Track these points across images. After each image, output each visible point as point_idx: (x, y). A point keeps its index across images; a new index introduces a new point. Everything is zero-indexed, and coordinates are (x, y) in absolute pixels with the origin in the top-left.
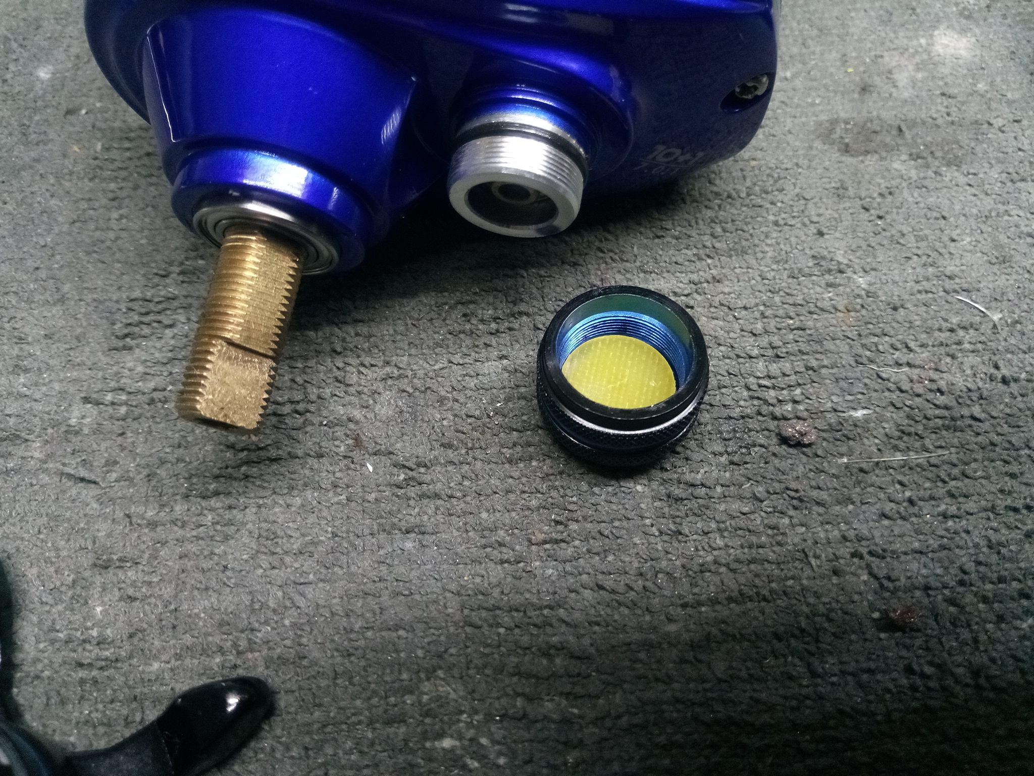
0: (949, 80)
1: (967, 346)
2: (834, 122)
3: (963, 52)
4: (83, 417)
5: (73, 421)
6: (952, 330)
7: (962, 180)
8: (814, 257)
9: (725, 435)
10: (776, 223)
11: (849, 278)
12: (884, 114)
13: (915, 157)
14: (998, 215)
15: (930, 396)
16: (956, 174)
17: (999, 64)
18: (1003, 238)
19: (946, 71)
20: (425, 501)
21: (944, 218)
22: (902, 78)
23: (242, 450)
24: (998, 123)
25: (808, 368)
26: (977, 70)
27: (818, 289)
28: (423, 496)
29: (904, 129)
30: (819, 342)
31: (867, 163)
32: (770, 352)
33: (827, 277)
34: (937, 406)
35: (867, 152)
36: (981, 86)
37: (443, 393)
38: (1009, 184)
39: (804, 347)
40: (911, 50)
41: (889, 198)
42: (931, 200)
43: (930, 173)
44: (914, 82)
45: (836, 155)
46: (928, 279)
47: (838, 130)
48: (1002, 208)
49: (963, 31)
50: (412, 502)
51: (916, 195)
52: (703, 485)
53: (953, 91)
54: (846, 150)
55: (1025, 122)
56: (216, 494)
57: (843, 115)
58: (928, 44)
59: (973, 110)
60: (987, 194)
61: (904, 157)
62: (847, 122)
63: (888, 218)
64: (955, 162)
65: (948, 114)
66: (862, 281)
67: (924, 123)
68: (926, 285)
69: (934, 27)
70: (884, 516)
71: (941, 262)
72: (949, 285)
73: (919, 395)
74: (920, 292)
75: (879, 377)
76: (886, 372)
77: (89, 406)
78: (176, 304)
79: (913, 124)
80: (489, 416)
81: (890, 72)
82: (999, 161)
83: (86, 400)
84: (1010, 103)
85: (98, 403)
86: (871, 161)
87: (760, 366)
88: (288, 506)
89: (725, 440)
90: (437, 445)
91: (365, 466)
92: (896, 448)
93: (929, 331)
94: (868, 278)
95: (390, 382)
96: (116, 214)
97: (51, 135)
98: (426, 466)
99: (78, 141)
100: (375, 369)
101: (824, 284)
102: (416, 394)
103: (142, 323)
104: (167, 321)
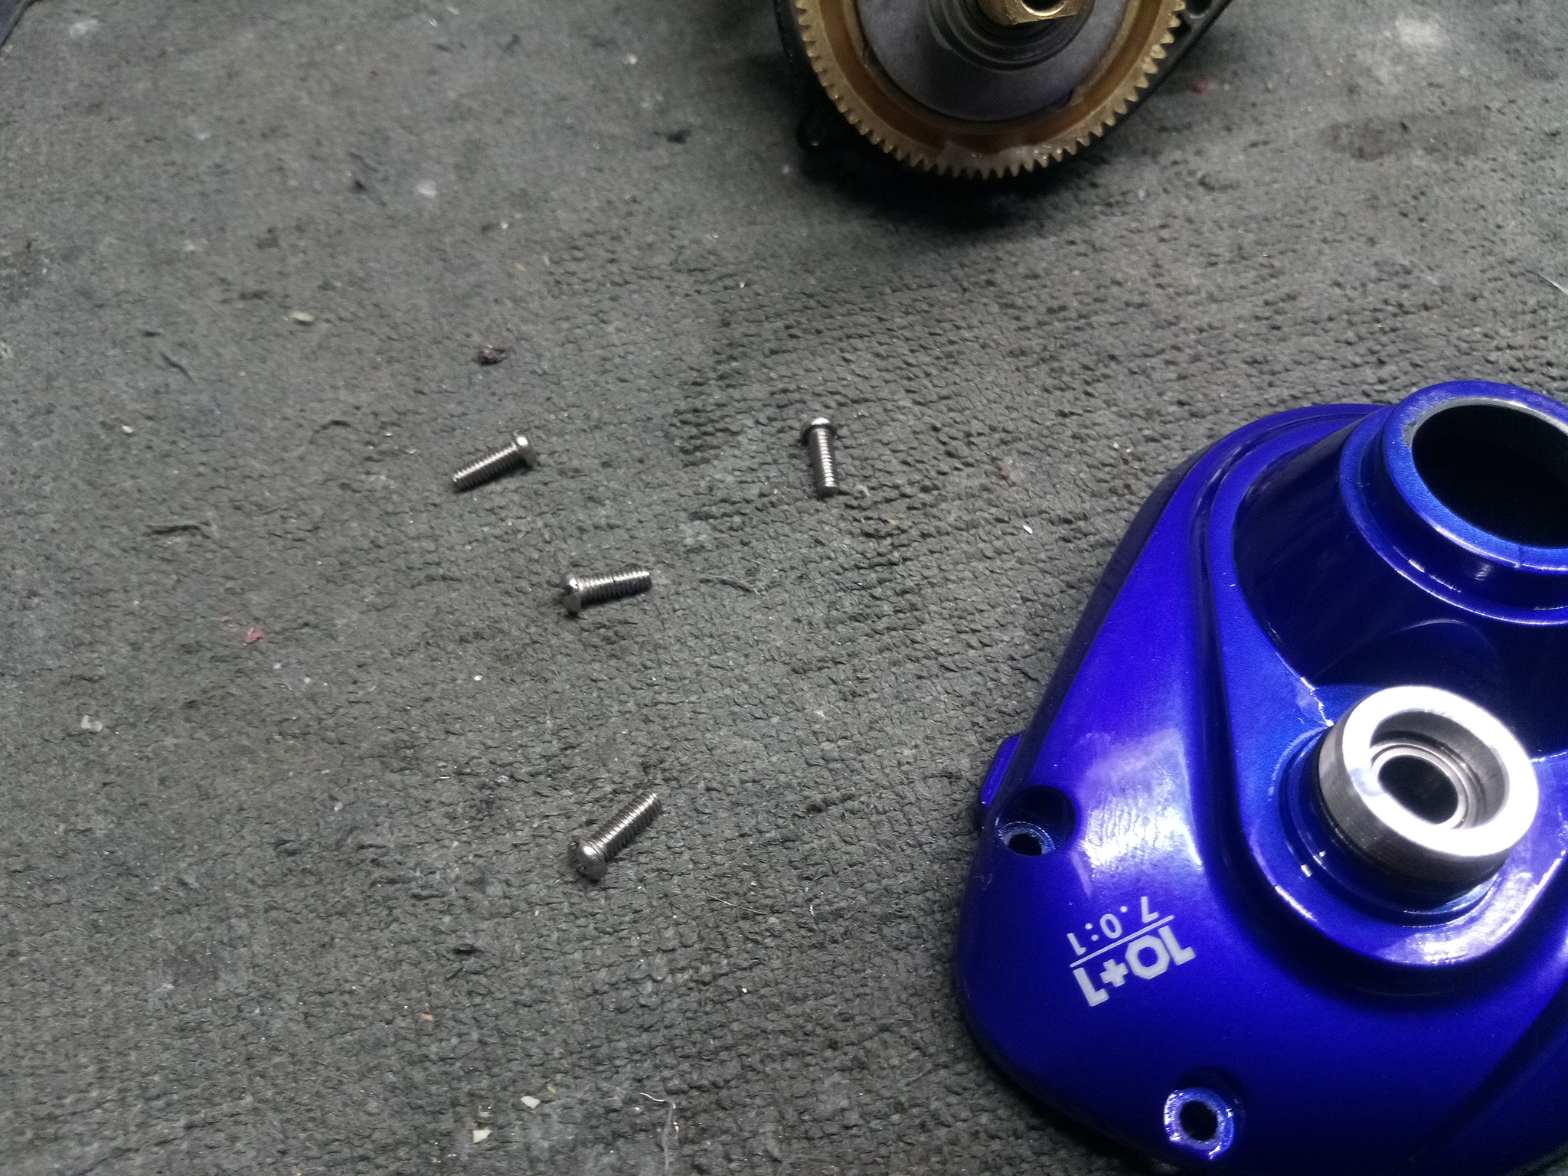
0: (1430, 69)
1: (1551, 324)
2: (1336, 128)
3: (1432, 40)
4: (698, 534)
5: (689, 541)
6: (1534, 312)
7: (1486, 167)
8: (1376, 264)
10: (1324, 241)
11: (1418, 278)
12: (1380, 113)
13: (1430, 150)
14: (1532, 195)
15: (1544, 370)
16: (1476, 162)
17: (1473, 47)
18: (1545, 217)
19: (1423, 61)
21: (1483, 207)
22: (1383, 73)
23: (884, 538)
24: (1496, 105)
26: (1454, 57)
29: (1408, 124)
30: (1415, 340)
31: (1386, 165)
32: (1373, 359)
33: (1396, 279)
34: (1553, 379)
35: (1381, 154)
36: (1464, 72)
38: (1530, 164)
39: (1402, 346)
40: (1379, 45)
41: (1422, 199)
42: (1463, 192)
43: (1452, 165)
44: (1397, 78)
45: (1353, 163)
46: (1492, 267)
47: (1343, 136)
48: (1533, 188)
49: (1423, 18)
51: (1447, 189)
53: (1439, 80)
54: (1361, 154)
55: (1520, 102)
57: (1342, 119)
58: (1394, 36)
59: (1465, 97)
60: (1513, 177)
61: (1420, 152)
62: (1348, 126)
63: (1430, 220)
64: (1469, 150)
65: (1444, 104)
66: (1433, 279)
67: (1424, 116)
68: (1490, 274)
69: (1393, 18)
71: (1497, 249)
72: (1514, 269)
73: (1531, 371)
74: (1490, 280)
75: (1488, 361)
76: (1493, 357)
77: (697, 522)
78: (731, 410)
79: (1414, 118)
80: (1126, 462)
81: (1369, 70)
82: (1512, 143)
83: (696, 516)
84: (1498, 84)
85: (706, 517)
86: (1388, 160)
87: (1369, 373)
91: (1022, 528)
93: (1514, 315)
94: (1438, 275)
95: (1003, 447)
96: (610, 329)
97: (480, 257)
98: (1085, 518)
99: (517, 259)
100: (983, 438)
101: (1395, 287)
102: (1038, 454)
103: (706, 434)
104: (734, 428)
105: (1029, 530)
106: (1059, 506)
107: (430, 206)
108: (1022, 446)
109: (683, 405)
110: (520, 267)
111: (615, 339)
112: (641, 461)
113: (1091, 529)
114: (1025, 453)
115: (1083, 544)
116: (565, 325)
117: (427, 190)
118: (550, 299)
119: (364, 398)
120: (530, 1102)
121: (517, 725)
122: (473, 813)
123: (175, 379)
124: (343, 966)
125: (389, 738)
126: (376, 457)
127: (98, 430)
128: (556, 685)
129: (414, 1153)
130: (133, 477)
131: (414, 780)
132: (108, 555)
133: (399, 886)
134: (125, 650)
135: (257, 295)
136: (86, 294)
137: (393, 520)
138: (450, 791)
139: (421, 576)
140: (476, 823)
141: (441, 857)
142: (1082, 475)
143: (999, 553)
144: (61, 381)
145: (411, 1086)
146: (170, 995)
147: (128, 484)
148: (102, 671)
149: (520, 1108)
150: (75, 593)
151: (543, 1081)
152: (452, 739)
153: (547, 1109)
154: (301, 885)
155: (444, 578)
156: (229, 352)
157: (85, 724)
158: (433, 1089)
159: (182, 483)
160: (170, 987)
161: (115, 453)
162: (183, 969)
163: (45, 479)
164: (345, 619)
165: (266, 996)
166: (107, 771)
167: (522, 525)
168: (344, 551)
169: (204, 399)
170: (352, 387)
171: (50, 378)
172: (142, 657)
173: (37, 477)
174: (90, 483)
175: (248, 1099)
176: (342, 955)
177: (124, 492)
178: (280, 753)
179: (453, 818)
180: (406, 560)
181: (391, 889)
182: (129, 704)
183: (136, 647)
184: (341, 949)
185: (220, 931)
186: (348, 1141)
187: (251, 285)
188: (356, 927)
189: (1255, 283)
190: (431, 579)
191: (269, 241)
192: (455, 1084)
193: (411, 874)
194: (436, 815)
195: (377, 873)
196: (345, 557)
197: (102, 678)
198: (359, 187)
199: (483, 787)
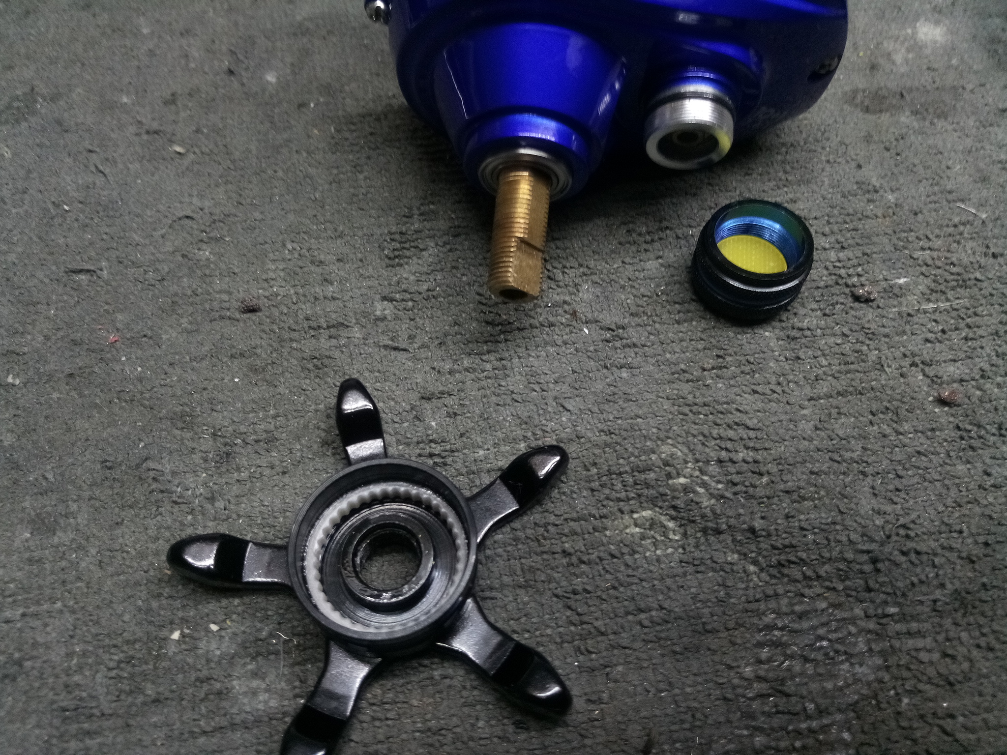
0: (932, 58)
1: (966, 235)
2: (855, 92)
3: (939, 38)
4: (385, 309)
5: (378, 313)
6: (955, 226)
7: (950, 128)
8: (857, 183)
9: (817, 299)
10: (828, 161)
11: (882, 196)
12: (889, 85)
13: (915, 113)
14: (977, 149)
15: (947, 267)
16: (945, 124)
17: (966, 45)
18: (982, 165)
19: (928, 51)
20: (627, 350)
21: (941, 153)
22: (898, 58)
23: (498, 325)
24: (970, 87)
25: (864, 254)
26: (950, 50)
27: (862, 204)
28: (624, 346)
29: (905, 94)
30: (869, 238)
31: (882, 118)
32: (837, 246)
33: (867, 195)
34: (952, 274)
35: (881, 111)
36: (954, 62)
37: (622, 283)
38: (981, 129)
39: (859, 241)
40: (901, 38)
41: (902, 142)
42: (930, 142)
43: (927, 123)
44: (907, 61)
45: (861, 115)
46: (935, 194)
47: (859, 97)
48: (979, 145)
49: (937, 23)
50: (619, 351)
51: (920, 138)
52: (809, 329)
53: (936, 66)
54: (867, 110)
55: (988, 86)
56: (489, 352)
57: (860, 86)
58: (913, 33)
59: (950, 79)
60: (967, 136)
61: (908, 113)
62: (864, 91)
63: (904, 155)
64: (943, 115)
65: (934, 82)
66: (891, 197)
67: (918, 89)
68: (933, 198)
69: (917, 18)
70: (927, 340)
71: (942, 182)
72: (950, 197)
73: (939, 268)
74: (930, 202)
75: (911, 257)
76: (917, 254)
77: (386, 302)
78: (423, 235)
79: (910, 90)
80: (657, 295)
81: (889, 54)
82: (973, 113)
83: (384, 298)
84: (976, 72)
85: (391, 300)
86: (885, 118)
87: (832, 255)
88: (538, 357)
89: (818, 301)
90: (627, 315)
91: (582, 330)
92: (929, 300)
93: (940, 227)
94: (895, 195)
95: (584, 277)
96: (361, 177)
97: (293, 122)
98: (623, 328)
99: (315, 126)
100: (573, 270)
101: (866, 200)
102: (605, 284)
103: (404, 248)
104: (421, 246)
105: (587, 331)
106: (608, 319)
107: (270, 88)
108: (595, 278)
109: (394, 229)
110: (316, 131)
111: (362, 183)
112: (361, 260)
113: (625, 335)
114: (596, 283)
115: (618, 344)
116: (335, 171)
117: (271, 78)
118: (330, 154)
119: (207, 204)
120: (214, 627)
121: (253, 411)
122: (218, 458)
123: (100, 181)
124: (127, 536)
125: (179, 409)
126: (205, 240)
127: (50, 206)
128: (281, 389)
129: (145, 647)
130: (65, 237)
131: (189, 435)
132: (42, 282)
133: (165, 494)
134: (41, 338)
135: (156, 132)
136: (59, 123)
137: (208, 280)
138: (207, 443)
139: (217, 314)
140: (218, 465)
141: (194, 481)
142: (628, 301)
143: (565, 343)
144: (34, 175)
145: (149, 610)
146: (27, 540)
147: (61, 241)
148: (26, 349)
149: (208, 631)
150: (19, 302)
151: (224, 617)
152: (215, 414)
153: (223, 633)
154: (111, 487)
155: (230, 318)
156: (135, 166)
157: (10, 379)
158: (162, 613)
159: (92, 243)
160: (28, 535)
161: (57, 221)
162: (37, 526)
163: (15, 232)
164: (169, 335)
165: (80, 547)
166: (18, 408)
167: (282, 292)
168: (176, 294)
169: (115, 193)
170: (201, 196)
171: (29, 172)
172: (49, 344)
173: (11, 231)
174: (40, 238)
175: (59, 605)
176: (126, 530)
177: (58, 245)
178: (116, 410)
179: (206, 460)
180: (210, 304)
181: (160, 496)
182: (37, 371)
183: (48, 338)
184: (127, 527)
185: (61, 508)
186: (108, 635)
187: (155, 126)
188: (137, 515)
189: (772, 189)
190: (222, 318)
191: (172, 100)
192: (175, 611)
193: (174, 488)
194: (197, 458)
195: (154, 486)
196: (176, 299)
197: (24, 354)
198: (231, 72)
199: (226, 445)
